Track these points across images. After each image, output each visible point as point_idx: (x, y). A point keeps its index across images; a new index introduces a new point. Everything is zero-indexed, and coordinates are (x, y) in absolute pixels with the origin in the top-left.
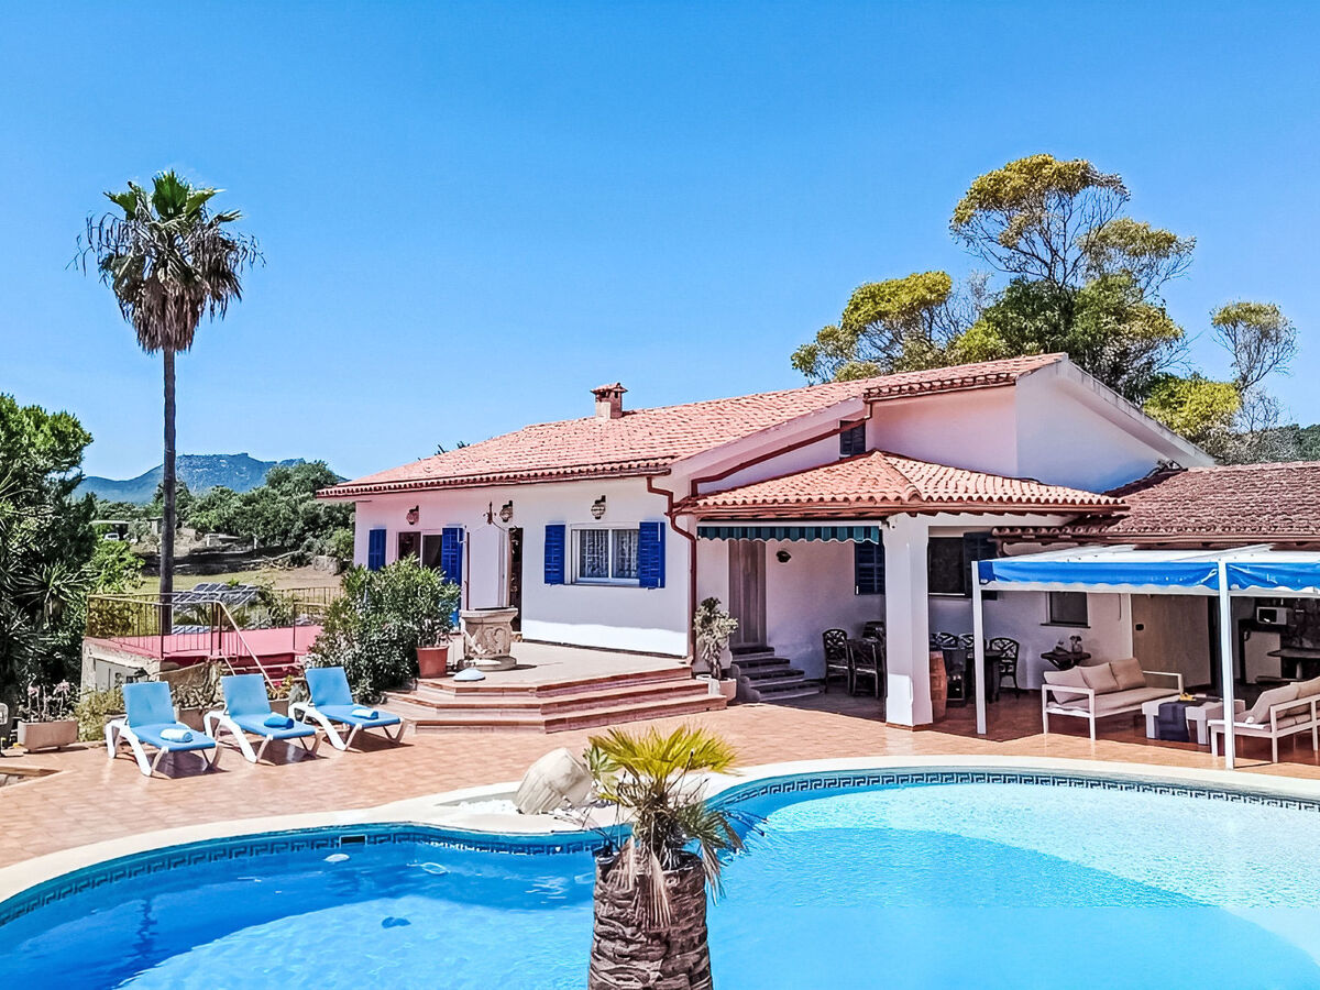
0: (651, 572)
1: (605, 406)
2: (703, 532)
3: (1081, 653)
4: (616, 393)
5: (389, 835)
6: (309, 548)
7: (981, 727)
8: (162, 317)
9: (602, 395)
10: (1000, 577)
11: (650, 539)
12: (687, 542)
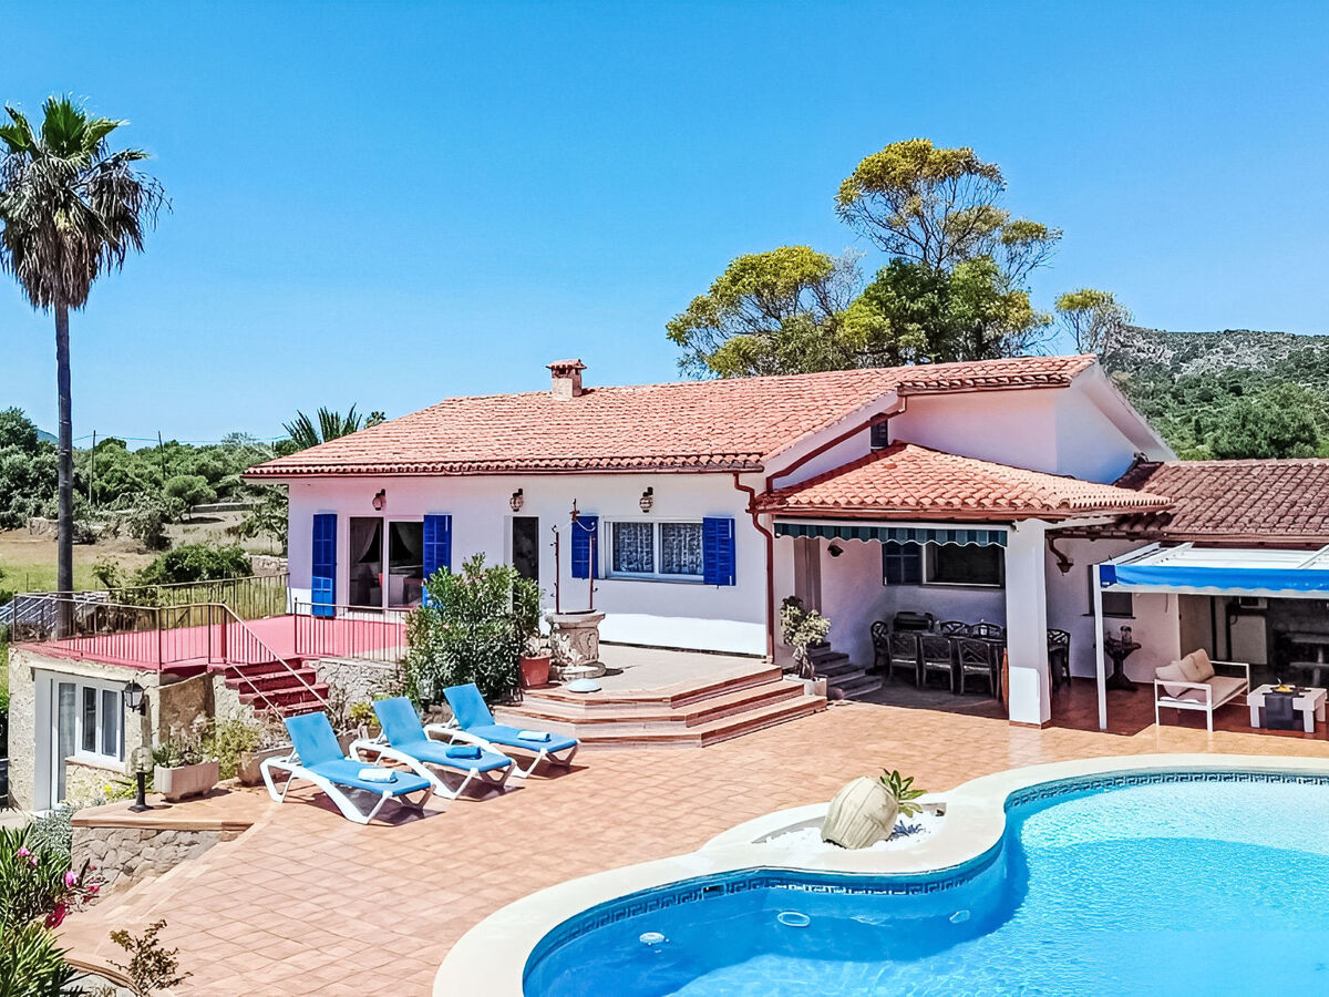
0: (719, 567)
1: (566, 384)
2: (784, 529)
3: (1130, 644)
4: (577, 370)
5: (744, 882)
6: (21, 508)
7: (1103, 722)
8: (57, 268)
9: (560, 371)
10: (1122, 580)
11: (718, 534)
12: (763, 538)
